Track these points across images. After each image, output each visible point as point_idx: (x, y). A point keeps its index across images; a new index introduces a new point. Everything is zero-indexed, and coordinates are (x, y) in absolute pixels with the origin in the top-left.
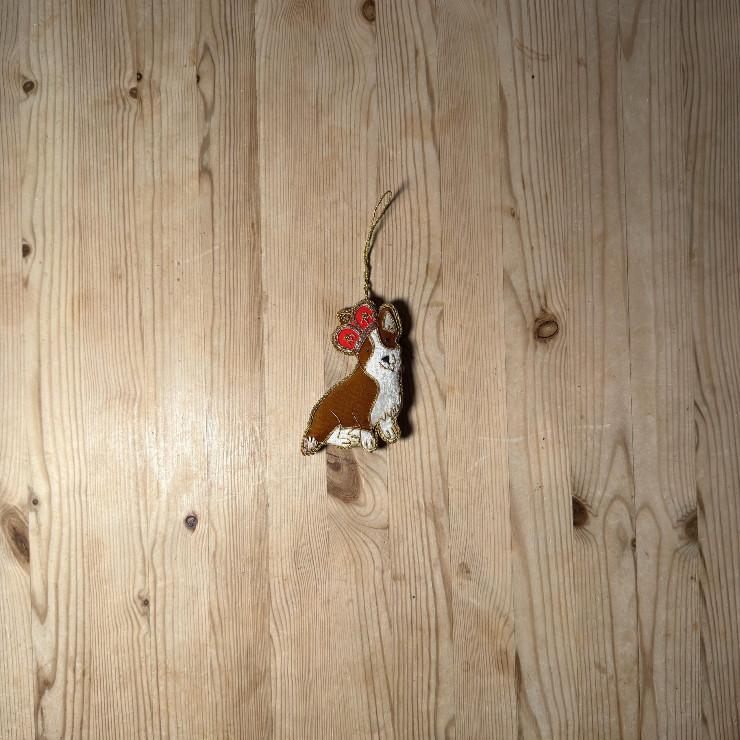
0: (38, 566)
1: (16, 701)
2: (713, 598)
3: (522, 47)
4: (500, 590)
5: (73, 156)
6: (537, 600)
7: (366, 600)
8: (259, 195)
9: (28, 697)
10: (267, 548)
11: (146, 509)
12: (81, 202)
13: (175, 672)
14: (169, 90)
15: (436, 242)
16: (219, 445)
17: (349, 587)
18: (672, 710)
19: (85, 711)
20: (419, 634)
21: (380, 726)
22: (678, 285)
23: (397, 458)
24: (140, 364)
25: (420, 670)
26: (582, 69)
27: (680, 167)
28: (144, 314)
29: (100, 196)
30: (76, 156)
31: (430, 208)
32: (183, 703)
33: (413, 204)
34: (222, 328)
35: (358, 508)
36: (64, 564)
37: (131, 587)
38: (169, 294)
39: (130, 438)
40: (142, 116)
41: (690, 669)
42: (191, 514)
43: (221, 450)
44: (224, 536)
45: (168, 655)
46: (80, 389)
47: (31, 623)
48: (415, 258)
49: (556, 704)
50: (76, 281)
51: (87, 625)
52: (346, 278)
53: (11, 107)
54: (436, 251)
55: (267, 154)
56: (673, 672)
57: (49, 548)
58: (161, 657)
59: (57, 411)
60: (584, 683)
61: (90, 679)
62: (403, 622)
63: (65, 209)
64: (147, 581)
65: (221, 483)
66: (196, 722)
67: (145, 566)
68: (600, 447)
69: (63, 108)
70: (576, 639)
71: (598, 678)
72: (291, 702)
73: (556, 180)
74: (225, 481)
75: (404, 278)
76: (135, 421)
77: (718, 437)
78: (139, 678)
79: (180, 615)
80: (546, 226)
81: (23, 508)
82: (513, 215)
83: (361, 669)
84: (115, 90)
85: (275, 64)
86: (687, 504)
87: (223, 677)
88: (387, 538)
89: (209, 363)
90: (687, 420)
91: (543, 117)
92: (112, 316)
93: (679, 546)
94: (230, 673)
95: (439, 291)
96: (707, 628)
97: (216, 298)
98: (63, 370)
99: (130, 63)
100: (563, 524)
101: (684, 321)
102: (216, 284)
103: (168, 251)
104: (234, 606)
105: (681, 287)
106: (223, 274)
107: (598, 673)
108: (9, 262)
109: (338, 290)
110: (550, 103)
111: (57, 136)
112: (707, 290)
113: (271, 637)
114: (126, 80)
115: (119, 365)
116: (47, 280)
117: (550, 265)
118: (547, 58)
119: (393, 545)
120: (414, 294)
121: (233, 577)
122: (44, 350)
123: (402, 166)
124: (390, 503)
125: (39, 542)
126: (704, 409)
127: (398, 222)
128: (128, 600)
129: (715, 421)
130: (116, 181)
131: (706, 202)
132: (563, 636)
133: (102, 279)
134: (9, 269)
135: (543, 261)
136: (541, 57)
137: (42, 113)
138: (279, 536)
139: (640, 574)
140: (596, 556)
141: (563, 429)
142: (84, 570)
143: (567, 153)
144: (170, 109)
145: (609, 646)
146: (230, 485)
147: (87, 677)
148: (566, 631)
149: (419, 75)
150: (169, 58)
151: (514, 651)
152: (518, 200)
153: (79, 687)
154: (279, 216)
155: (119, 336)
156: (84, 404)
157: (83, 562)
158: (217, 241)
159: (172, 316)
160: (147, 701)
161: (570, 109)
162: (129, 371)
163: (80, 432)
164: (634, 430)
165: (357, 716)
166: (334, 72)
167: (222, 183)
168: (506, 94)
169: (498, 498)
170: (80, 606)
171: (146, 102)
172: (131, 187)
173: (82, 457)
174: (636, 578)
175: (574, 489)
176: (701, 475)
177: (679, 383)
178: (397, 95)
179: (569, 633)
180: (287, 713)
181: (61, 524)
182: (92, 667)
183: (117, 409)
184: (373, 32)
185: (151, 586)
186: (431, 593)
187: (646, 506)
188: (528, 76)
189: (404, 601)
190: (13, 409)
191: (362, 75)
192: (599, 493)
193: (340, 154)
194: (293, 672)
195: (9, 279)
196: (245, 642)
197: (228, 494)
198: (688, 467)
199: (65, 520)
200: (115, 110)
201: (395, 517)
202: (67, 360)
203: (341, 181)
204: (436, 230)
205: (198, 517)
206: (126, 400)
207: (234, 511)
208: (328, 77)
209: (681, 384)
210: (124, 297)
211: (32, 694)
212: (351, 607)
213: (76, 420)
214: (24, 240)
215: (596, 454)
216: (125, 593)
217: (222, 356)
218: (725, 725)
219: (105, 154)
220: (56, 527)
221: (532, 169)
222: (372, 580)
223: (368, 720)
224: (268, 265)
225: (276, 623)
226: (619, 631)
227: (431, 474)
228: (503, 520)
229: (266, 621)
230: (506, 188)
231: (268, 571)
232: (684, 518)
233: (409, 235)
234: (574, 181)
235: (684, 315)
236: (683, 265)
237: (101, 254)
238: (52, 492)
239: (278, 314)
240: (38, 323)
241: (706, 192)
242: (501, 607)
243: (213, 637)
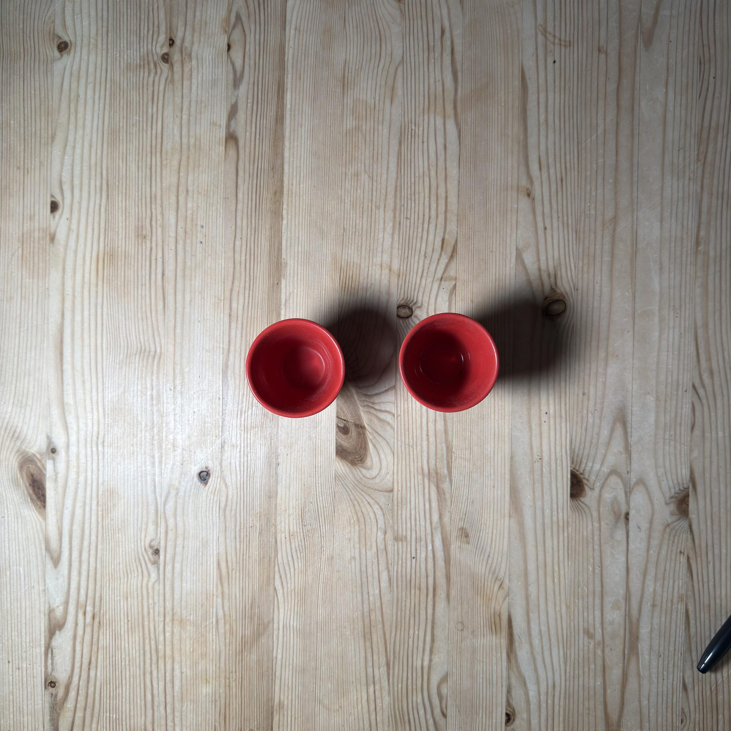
0: (54, 513)
1: (28, 641)
2: (700, 572)
3: (545, 33)
4: (496, 555)
5: (104, 117)
6: (532, 567)
7: (368, 558)
8: (283, 164)
9: (39, 637)
10: (276, 505)
11: (161, 462)
12: (109, 162)
13: (181, 620)
14: (199, 57)
15: (453, 218)
16: (233, 404)
17: (352, 545)
18: (654, 676)
19: (93, 652)
20: (417, 592)
21: (376, 679)
22: (684, 271)
23: (404, 425)
24: (161, 323)
25: (416, 628)
26: (603, 56)
27: (692, 157)
28: (166, 273)
29: (128, 158)
30: (106, 117)
31: (448, 185)
32: (188, 649)
33: (432, 179)
34: (241, 292)
35: (364, 471)
36: (79, 511)
37: (143, 536)
38: (192, 255)
39: (149, 393)
40: (173, 81)
41: (674, 639)
42: (204, 469)
43: (236, 409)
44: (235, 491)
45: (175, 603)
46: (102, 343)
47: (44, 566)
48: (432, 232)
49: (545, 666)
50: (102, 239)
51: (99, 571)
52: (364, 248)
53: (45, 65)
54: (452, 226)
55: (292, 123)
56: (658, 641)
57: (64, 496)
58: (168, 605)
59: (78, 365)
60: (573, 648)
61: (100, 623)
62: (402, 581)
63: (93, 168)
64: (159, 532)
65: (234, 441)
66: (200, 668)
67: (157, 517)
68: (600, 423)
69: (96, 69)
70: (566, 605)
71: (586, 643)
72: (291, 653)
73: (572, 164)
74: (238, 439)
75: (420, 252)
76: (154, 378)
77: (713, 419)
78: (146, 623)
79: (189, 565)
80: (560, 207)
81: (41, 455)
82: (529, 195)
83: (361, 624)
84: (148, 54)
85: (305, 37)
86: (680, 481)
87: (228, 627)
88: (391, 500)
89: (228, 325)
90: (684, 401)
91: (562, 101)
92: (136, 274)
93: (670, 521)
94: (234, 622)
95: (453, 265)
96: (692, 601)
97: (236, 263)
98: (86, 325)
99: (163, 28)
100: (560, 495)
101: (688, 306)
102: (237, 249)
103: (192, 215)
104: (241, 559)
105: (686, 273)
106: (244, 239)
107: (586, 639)
108: (37, 217)
109: (355, 261)
110: (569, 88)
111: (89, 97)
112: (711, 277)
113: (275, 589)
114: (158, 45)
115: (140, 322)
116: (73, 236)
117: (562, 245)
118: (569, 44)
119: (396, 508)
120: (429, 268)
121: (242, 530)
122: (68, 304)
123: (423, 142)
124: (396, 467)
125: (56, 489)
126: (701, 391)
127: (417, 196)
128: (139, 549)
129: (711, 403)
130: (145, 143)
131: (715, 191)
132: (555, 602)
133: (127, 239)
134: (37, 224)
135: (556, 241)
136: (563, 43)
137: (75, 73)
138: (287, 495)
139: (632, 546)
140: (590, 527)
141: (565, 404)
142: (98, 518)
143: (583, 137)
144: (200, 76)
145: (598, 613)
146: (242, 443)
147: (97, 620)
148: (558, 597)
149: (444, 55)
150: (201, 25)
151: (507, 614)
152: (534, 180)
153: (88, 630)
154: (301, 186)
155: (142, 295)
156: (104, 358)
157: (98, 511)
158: (240, 206)
159: (193, 277)
160: (153, 647)
161: (589, 95)
162: (150, 329)
163: (100, 385)
164: (634, 409)
165: (354, 668)
166: (362, 48)
167: (247, 150)
168: (527, 77)
169: (500, 468)
170: (93, 552)
171: (177, 67)
172: (159, 150)
173: (101, 409)
174: (628, 550)
175: (572, 462)
176: (695, 454)
177: (679, 365)
178: (421, 73)
179: (560, 600)
180: (287, 663)
181: (78, 473)
182: (102, 611)
183: (137, 365)
184: (401, 10)
185: (163, 536)
186: (430, 554)
187: (641, 482)
188: (550, 60)
189: (404, 560)
190: (35, 360)
191: (389, 52)
192: (597, 467)
193: (364, 127)
194: (295, 624)
195: (36, 234)
196: (250, 594)
197: (240, 452)
198: (682, 446)
199: (82, 469)
200: (146, 74)
201: (400, 481)
202: (90, 315)
203: (363, 155)
204: (453, 206)
205: (211, 472)
206: (146, 357)
207: (245, 468)
208: (355, 51)
209: (681, 366)
210: (148, 257)
211: (43, 635)
212: (353, 564)
213: (97, 373)
214: (52, 196)
215: (596, 430)
216: (137, 541)
217: (240, 319)
218: (704, 694)
219: (135, 117)
220: (72, 475)
221: (550, 152)
222: (375, 540)
223: (365, 673)
224: (289, 233)
225: (281, 576)
226: (609, 600)
227: (436, 441)
228: (503, 489)
229: (272, 575)
230: (523, 168)
231: (276, 526)
232: (677, 495)
233: (427, 210)
234: (589, 166)
235: (687, 300)
236: (689, 252)
237: (127, 214)
238: (70, 441)
239: (296, 281)
240: (63, 278)
241: (715, 182)
242: (497, 570)
243: (220, 587)
